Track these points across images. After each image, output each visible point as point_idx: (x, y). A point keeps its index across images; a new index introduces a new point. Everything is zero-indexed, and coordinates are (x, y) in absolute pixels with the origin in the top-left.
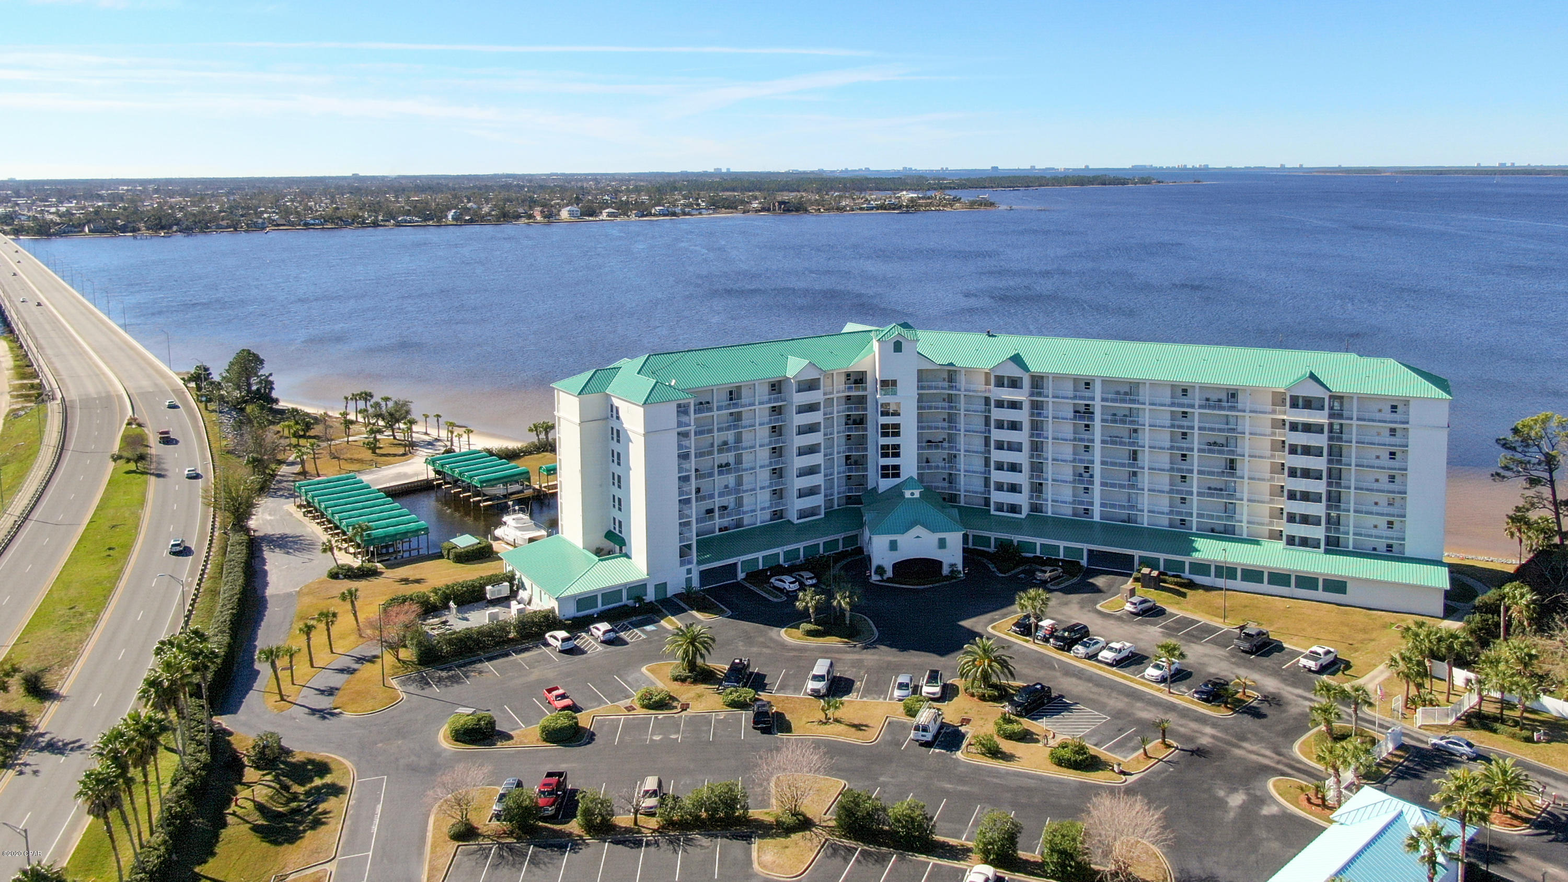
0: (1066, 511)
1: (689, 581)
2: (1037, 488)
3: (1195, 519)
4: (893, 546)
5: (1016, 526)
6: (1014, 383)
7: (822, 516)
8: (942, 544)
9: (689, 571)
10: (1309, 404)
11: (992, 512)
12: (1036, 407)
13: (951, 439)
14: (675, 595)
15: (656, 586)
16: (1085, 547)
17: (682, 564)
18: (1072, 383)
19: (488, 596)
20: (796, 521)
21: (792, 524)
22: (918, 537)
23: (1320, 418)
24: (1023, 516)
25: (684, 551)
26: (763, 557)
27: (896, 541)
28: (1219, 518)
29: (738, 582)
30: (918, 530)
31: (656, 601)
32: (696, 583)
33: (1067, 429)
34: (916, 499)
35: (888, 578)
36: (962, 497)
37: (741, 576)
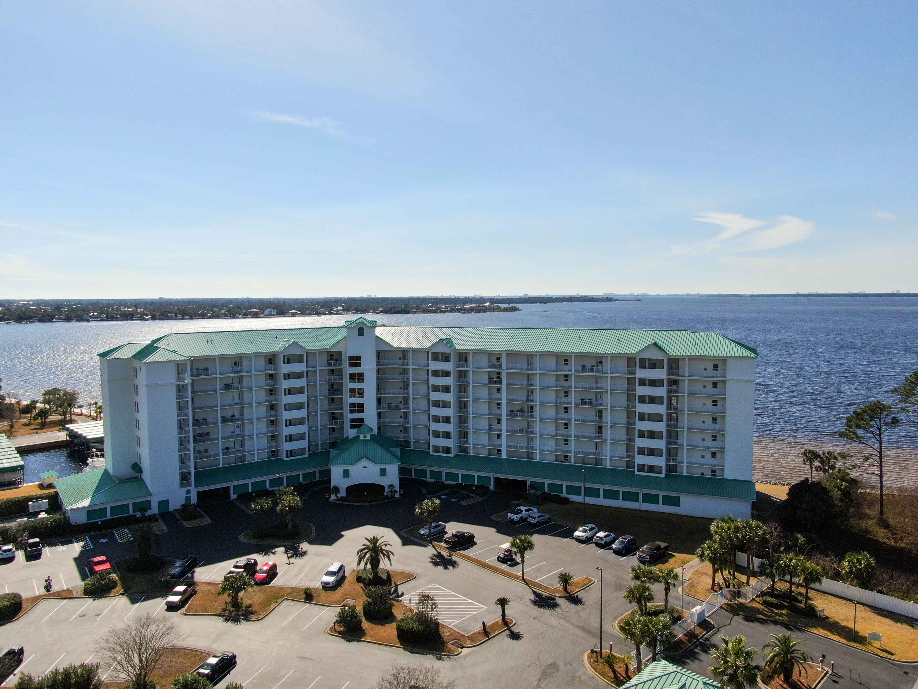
0: (484, 452)
1: (188, 499)
2: (463, 435)
3: (573, 455)
4: (346, 474)
5: (447, 462)
6: (446, 358)
7: (307, 455)
8: (383, 472)
9: (188, 492)
10: (654, 364)
11: (431, 453)
12: (462, 375)
13: (406, 401)
14: (175, 510)
15: (159, 502)
16: (492, 475)
17: (182, 486)
18: (486, 357)
19: (30, 510)
20: (285, 459)
21: (283, 460)
22: (365, 467)
23: (661, 374)
24: (452, 455)
25: (184, 478)
26: (252, 483)
27: (348, 470)
28: (591, 454)
29: (231, 501)
30: (365, 462)
31: (159, 514)
32: (194, 500)
33: (484, 393)
34: (368, 440)
35: (341, 497)
36: (412, 443)
37: (233, 496)
